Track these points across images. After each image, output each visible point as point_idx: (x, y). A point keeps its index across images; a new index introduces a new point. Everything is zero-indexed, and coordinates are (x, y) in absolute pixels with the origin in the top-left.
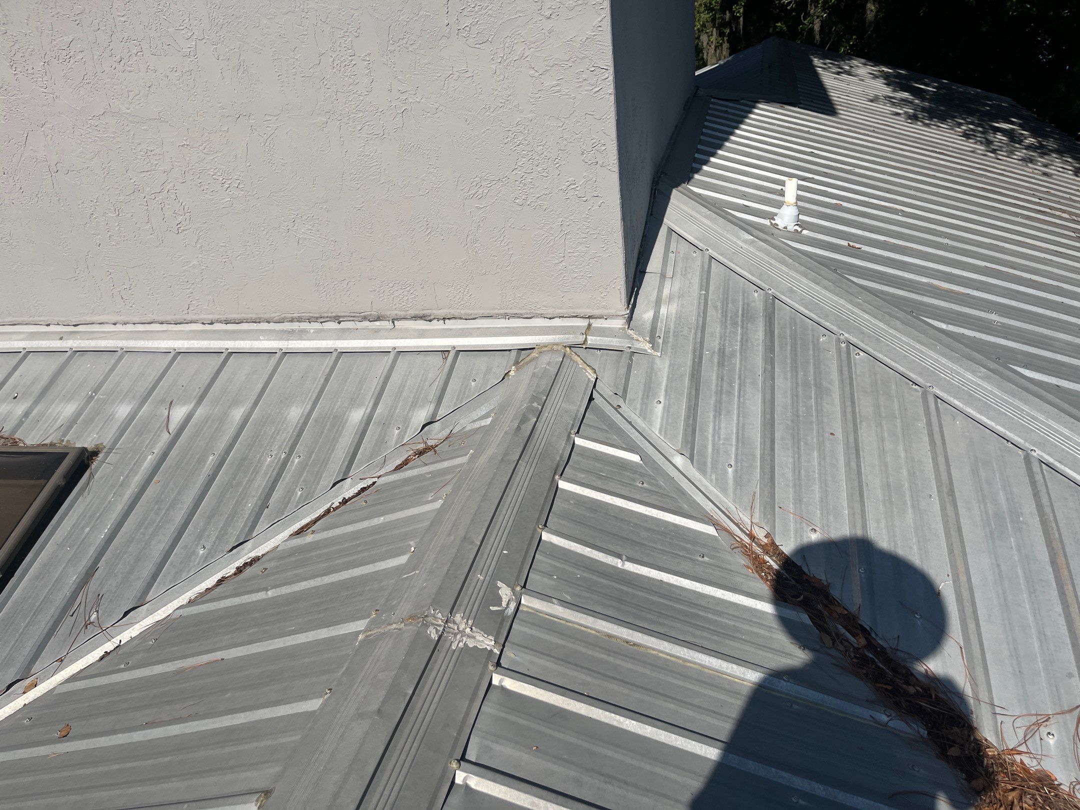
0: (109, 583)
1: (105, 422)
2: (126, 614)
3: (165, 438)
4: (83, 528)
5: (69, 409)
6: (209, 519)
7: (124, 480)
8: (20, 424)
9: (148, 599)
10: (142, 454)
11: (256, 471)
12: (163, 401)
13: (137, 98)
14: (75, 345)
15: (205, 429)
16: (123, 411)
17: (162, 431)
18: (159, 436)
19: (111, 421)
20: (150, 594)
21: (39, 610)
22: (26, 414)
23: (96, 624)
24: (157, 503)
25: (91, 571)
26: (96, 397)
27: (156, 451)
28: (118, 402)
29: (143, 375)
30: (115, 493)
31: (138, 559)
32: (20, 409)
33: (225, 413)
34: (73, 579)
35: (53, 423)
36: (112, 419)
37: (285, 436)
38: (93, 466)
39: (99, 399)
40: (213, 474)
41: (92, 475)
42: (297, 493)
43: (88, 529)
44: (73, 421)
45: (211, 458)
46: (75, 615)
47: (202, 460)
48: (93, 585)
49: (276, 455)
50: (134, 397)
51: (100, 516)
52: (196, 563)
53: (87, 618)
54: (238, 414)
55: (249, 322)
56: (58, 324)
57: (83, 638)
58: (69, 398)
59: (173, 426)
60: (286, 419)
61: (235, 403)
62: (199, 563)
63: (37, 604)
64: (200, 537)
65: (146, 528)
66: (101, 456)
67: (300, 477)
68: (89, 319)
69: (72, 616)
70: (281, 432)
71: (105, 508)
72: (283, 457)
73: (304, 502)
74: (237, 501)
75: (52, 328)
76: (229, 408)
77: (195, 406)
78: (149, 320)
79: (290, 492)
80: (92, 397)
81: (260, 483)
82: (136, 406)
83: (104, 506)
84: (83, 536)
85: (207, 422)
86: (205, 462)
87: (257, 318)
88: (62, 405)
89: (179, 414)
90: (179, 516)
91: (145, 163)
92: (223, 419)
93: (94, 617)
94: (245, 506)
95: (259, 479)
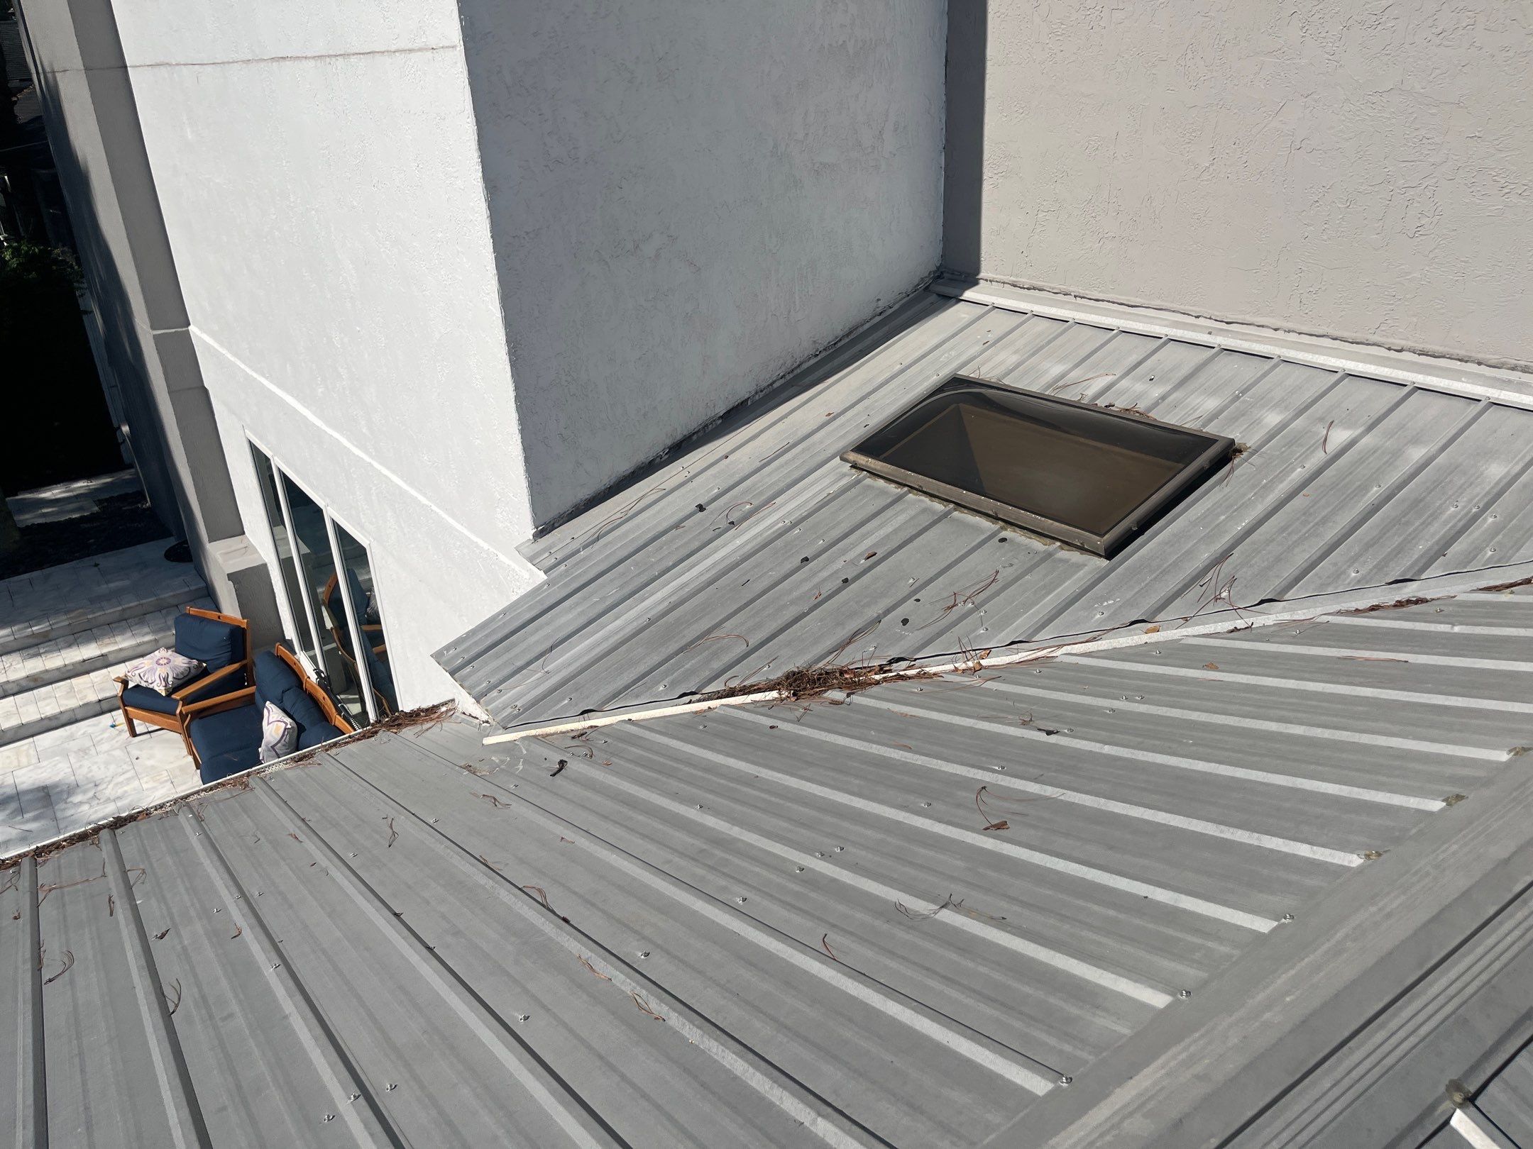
0: (1244, 570)
1: (1251, 424)
2: (1262, 602)
3: (1319, 457)
4: (1218, 515)
5: (1211, 404)
6: (1368, 546)
7: (1266, 484)
8: (1156, 404)
9: (1286, 597)
10: (1289, 465)
11: (1435, 516)
12: (1321, 419)
13: (1441, 77)
14: (1225, 343)
15: (1371, 459)
16: (1273, 419)
17: (1317, 448)
18: (1313, 452)
19: (1257, 424)
20: (1289, 594)
21: (1167, 570)
22: (1163, 398)
23: (1227, 600)
24: (1304, 514)
25: (1225, 555)
26: (1242, 398)
27: (1307, 466)
28: (1268, 407)
29: (1300, 388)
30: (1255, 494)
31: (1278, 559)
32: (1156, 392)
33: (1400, 450)
34: (1205, 556)
35: (1192, 412)
36: (1260, 423)
37: (1480, 491)
38: (1236, 461)
39: (1245, 401)
40: (1378, 505)
41: (1232, 470)
42: (1486, 553)
43: (1223, 517)
44: (1214, 416)
45: (1375, 489)
46: (1205, 587)
47: (1364, 488)
48: (1227, 567)
49: (1464, 507)
50: (1286, 408)
51: (1237, 509)
52: (1347, 582)
53: (1218, 593)
54: (1417, 454)
55: (1452, 359)
56: (1210, 318)
57: (1211, 608)
58: (1213, 393)
59: (1332, 446)
60: (1482, 474)
61: (1416, 441)
62: (1349, 584)
63: (1165, 565)
64: (1354, 560)
65: (1289, 534)
66: (1245, 454)
67: (1493, 538)
68: (1249, 319)
69: (1201, 586)
70: (1473, 486)
71: (1243, 504)
72: (1474, 510)
73: (1496, 563)
74: (1405, 539)
75: (1201, 321)
76: (1406, 444)
77: (1363, 432)
78: (1321, 332)
79: (1477, 550)
80: (1238, 397)
81: (1437, 531)
82: (1290, 417)
83: (1243, 501)
84: (1218, 522)
85: (1374, 452)
86: (1368, 491)
87: (1465, 356)
88: (1203, 397)
89: (1339, 437)
90: (1330, 534)
91: (1415, 151)
92: (1397, 454)
93: (1224, 595)
94: (1415, 546)
95: (1436, 525)
